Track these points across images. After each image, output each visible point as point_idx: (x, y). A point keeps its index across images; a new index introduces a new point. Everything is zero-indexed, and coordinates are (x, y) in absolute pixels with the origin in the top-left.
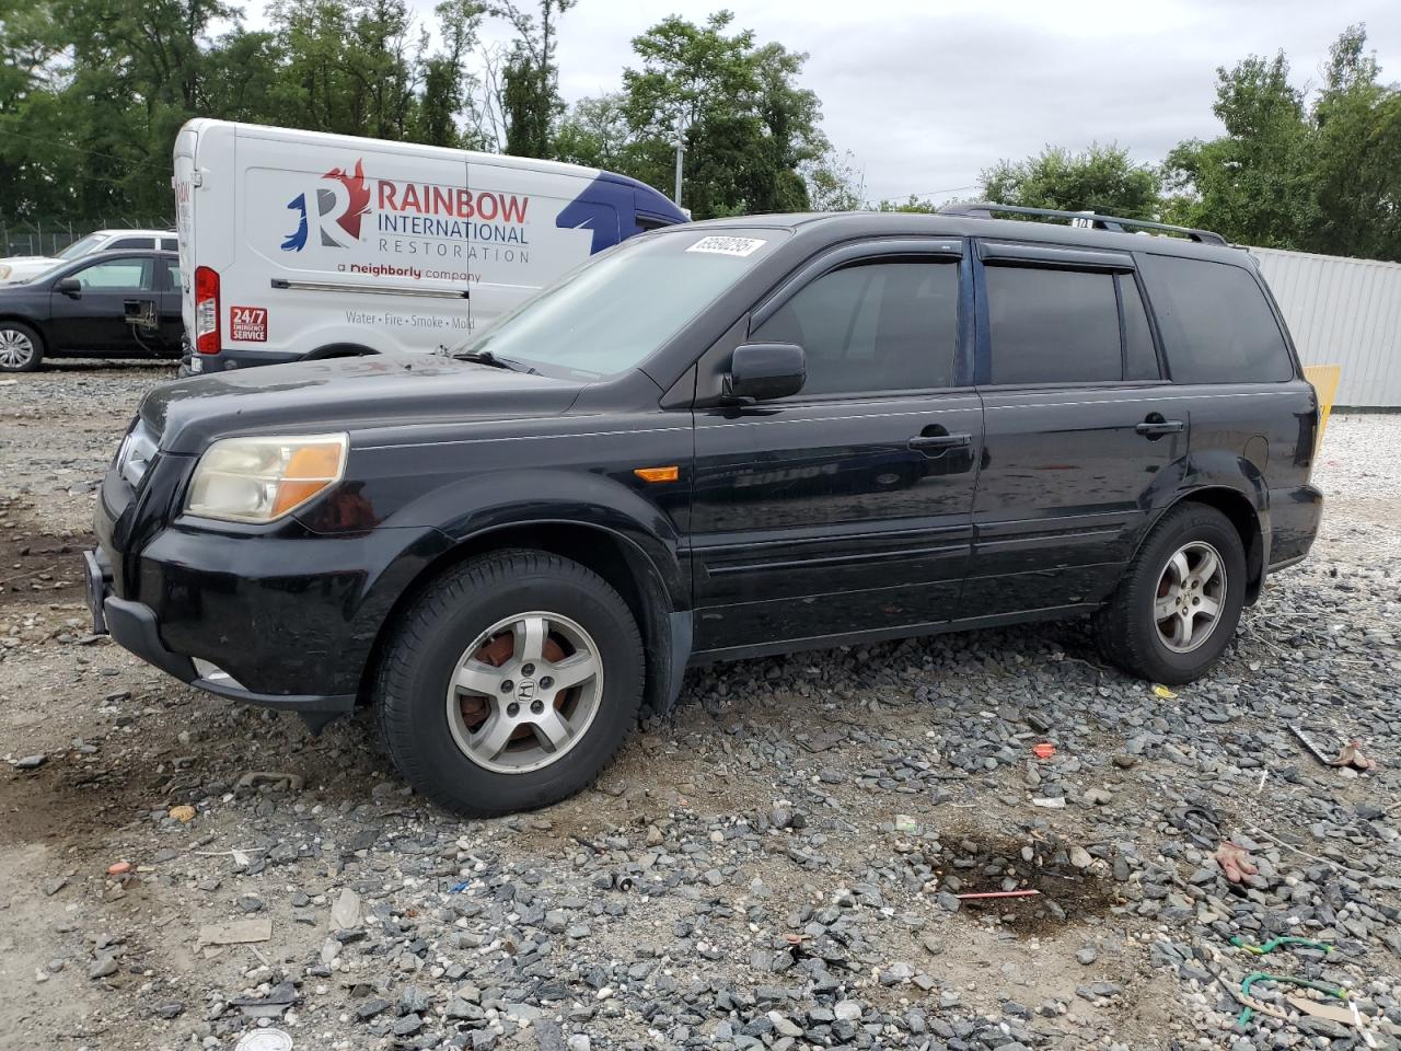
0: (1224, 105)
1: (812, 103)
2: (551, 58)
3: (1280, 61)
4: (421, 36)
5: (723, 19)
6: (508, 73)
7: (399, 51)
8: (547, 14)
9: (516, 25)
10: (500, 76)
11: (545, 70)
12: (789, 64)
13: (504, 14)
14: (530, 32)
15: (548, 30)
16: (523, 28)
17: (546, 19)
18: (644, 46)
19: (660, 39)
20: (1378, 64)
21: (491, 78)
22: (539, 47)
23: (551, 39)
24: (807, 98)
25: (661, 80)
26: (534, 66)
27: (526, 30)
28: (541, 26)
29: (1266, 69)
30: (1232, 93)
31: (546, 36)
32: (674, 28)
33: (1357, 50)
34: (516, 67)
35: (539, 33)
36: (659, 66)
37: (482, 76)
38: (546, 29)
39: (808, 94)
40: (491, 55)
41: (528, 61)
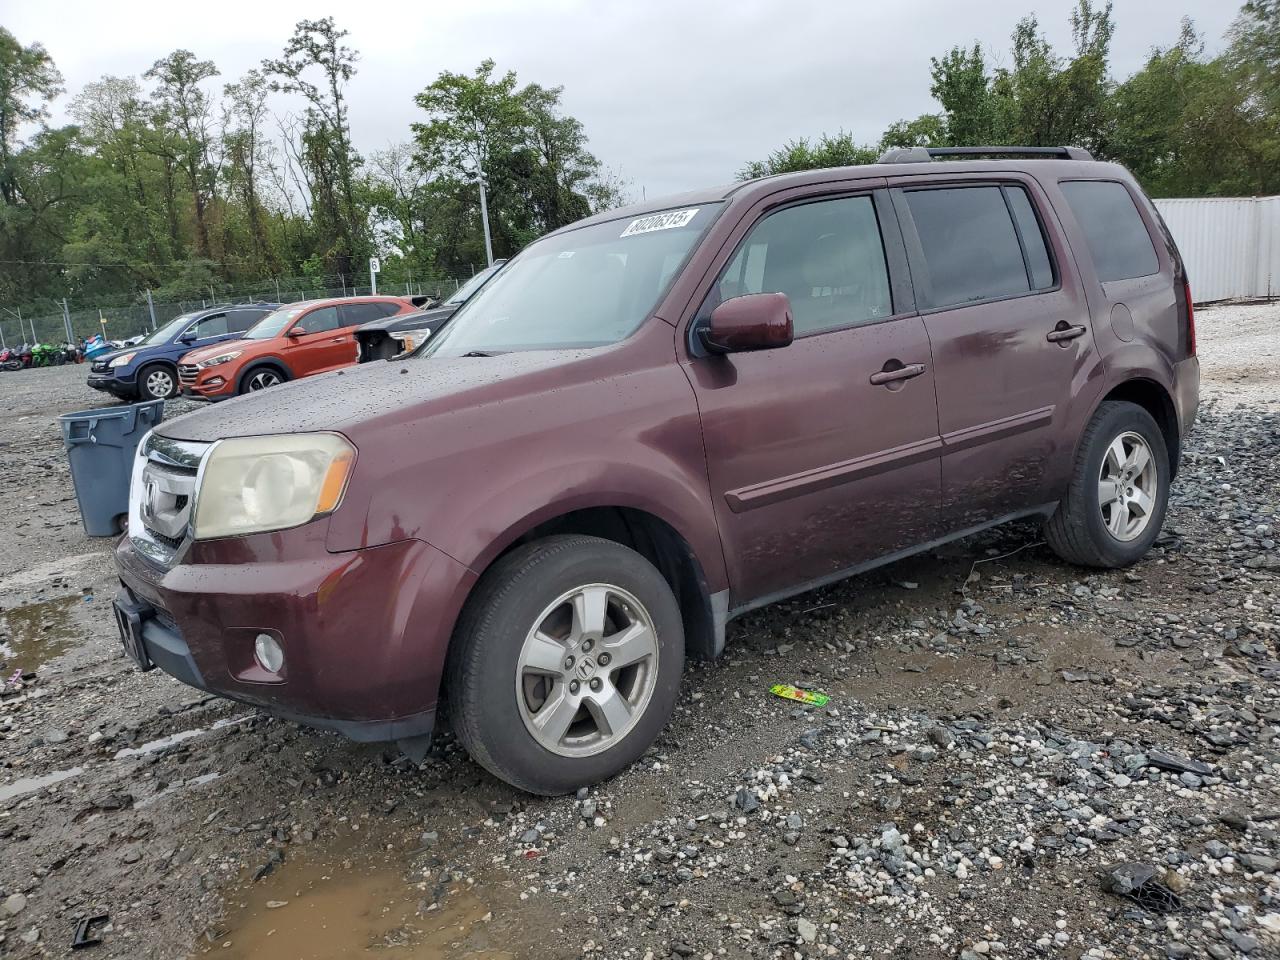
0: (939, 88)
1: (576, 127)
2: (343, 120)
3: (977, 49)
4: (222, 114)
5: (487, 67)
6: (307, 138)
7: (203, 129)
8: (334, 82)
9: (308, 95)
10: (298, 142)
11: (339, 131)
12: (550, 98)
13: (296, 89)
14: (322, 101)
15: (338, 97)
16: (313, 98)
17: (335, 87)
18: (426, 101)
19: (439, 93)
20: (1048, 43)
21: (289, 145)
22: (332, 112)
23: (342, 104)
24: (571, 125)
25: (445, 127)
26: (330, 128)
27: (317, 99)
28: (330, 94)
29: (967, 57)
30: (943, 78)
31: (337, 101)
32: (447, 81)
33: (1031, 34)
34: (314, 131)
35: (329, 99)
36: (441, 116)
37: (279, 144)
38: (336, 95)
39: (571, 121)
40: (286, 125)
41: (323, 124)
